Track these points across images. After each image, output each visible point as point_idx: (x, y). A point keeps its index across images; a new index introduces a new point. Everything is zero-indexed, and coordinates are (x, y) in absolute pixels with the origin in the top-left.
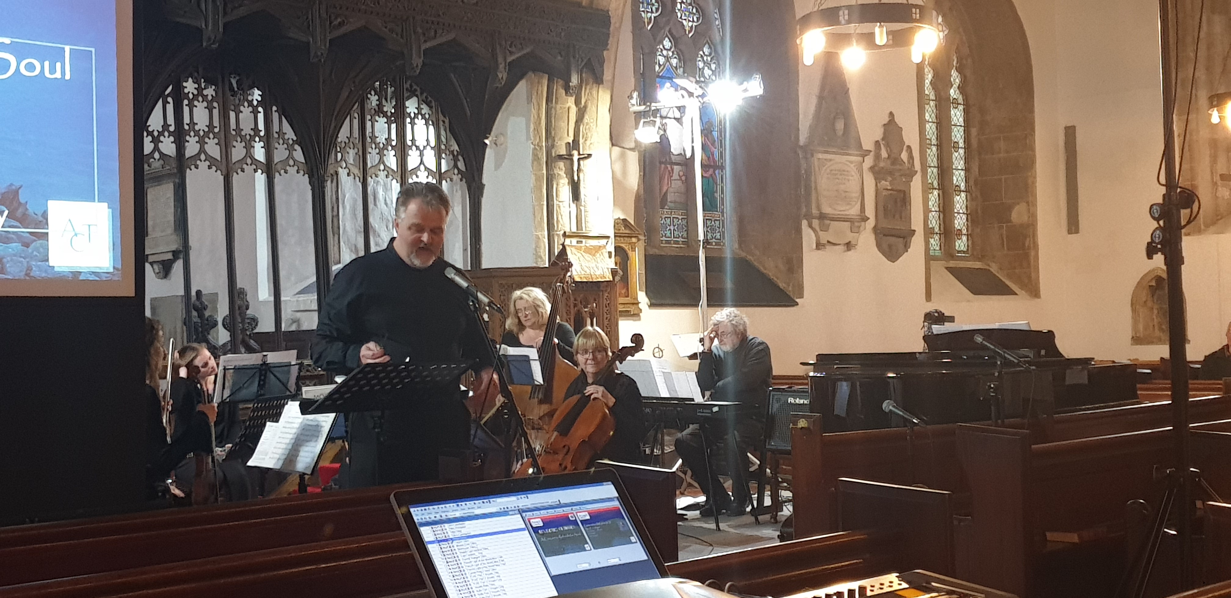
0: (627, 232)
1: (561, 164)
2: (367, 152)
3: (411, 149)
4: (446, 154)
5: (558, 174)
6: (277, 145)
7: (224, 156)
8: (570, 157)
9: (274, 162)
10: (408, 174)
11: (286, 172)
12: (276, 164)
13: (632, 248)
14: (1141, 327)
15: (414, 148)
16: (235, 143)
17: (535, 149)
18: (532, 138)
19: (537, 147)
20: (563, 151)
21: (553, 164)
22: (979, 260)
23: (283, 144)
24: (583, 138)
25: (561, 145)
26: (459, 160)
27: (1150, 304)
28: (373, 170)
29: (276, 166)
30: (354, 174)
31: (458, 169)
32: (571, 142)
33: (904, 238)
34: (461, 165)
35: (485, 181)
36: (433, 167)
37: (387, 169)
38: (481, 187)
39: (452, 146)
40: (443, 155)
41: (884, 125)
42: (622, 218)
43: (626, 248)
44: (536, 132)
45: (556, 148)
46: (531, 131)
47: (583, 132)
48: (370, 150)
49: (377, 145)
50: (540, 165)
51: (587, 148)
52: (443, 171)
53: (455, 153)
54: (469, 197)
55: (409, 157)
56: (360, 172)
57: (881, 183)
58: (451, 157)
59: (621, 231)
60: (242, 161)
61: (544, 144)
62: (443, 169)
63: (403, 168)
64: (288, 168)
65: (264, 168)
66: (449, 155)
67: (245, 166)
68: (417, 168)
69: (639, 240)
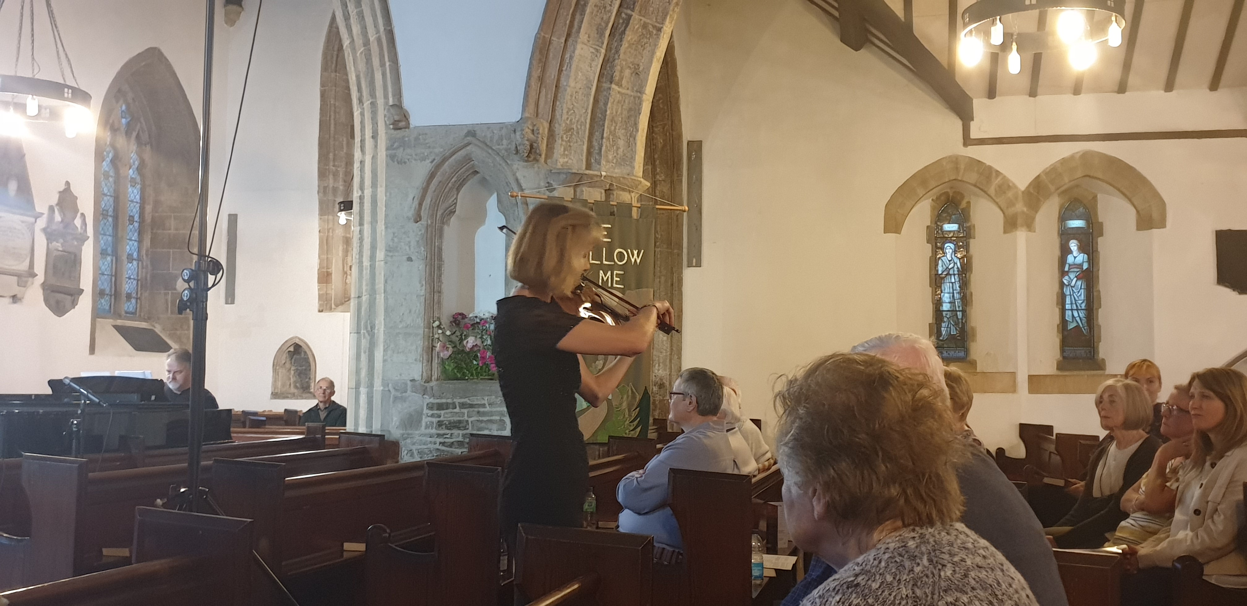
14: (279, 384)
22: (145, 320)
27: (288, 365)
33: (71, 295)
41: (60, 192)
57: (53, 244)
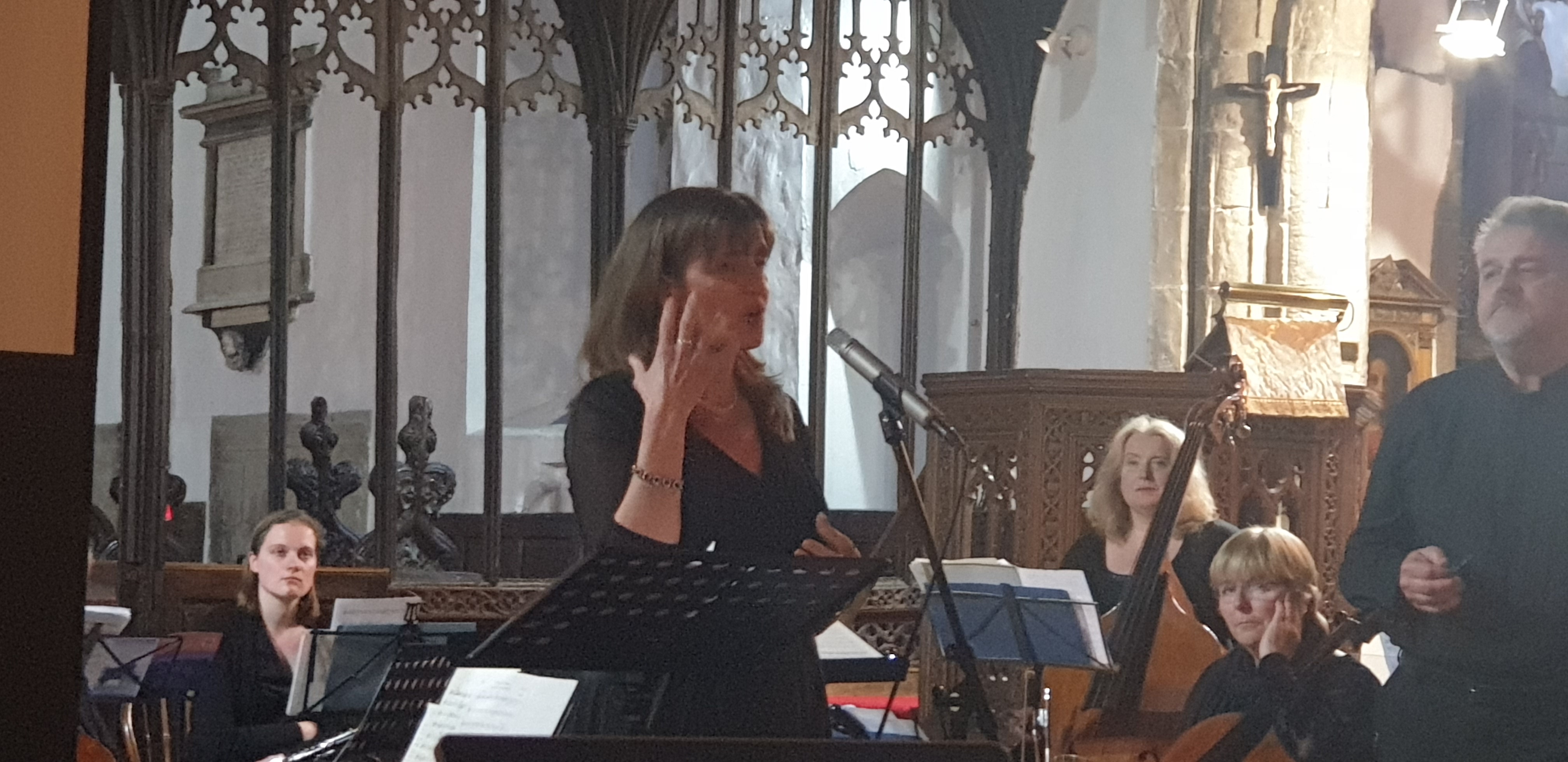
0: (1411, 295)
1: (1235, 109)
2: (735, 63)
3: (847, 56)
4: (938, 76)
5: (1226, 136)
6: (513, 39)
7: (383, 62)
8: (1261, 91)
9: (504, 81)
10: (836, 123)
11: (532, 107)
12: (507, 88)
13: (1421, 339)
15: (856, 57)
16: (411, 31)
17: (1166, 67)
18: (1162, 40)
19: (1171, 62)
20: (1241, 76)
21: (1213, 110)
23: (528, 38)
24: (1295, 44)
25: (1238, 57)
26: (971, 92)
28: (747, 109)
29: (509, 92)
30: (700, 118)
31: (967, 113)
32: (1263, 50)
34: (976, 104)
35: (1033, 147)
36: (902, 106)
37: (783, 107)
38: (1025, 162)
39: (953, 53)
40: (931, 78)
42: (1397, 256)
43: (1404, 337)
44: (1173, 23)
45: (1223, 68)
46: (1160, 20)
47: (1296, 24)
48: (745, 58)
49: (762, 46)
50: (1179, 109)
51: (1307, 69)
52: (926, 119)
53: (961, 72)
54: (993, 188)
55: (842, 80)
56: (715, 113)
58: (950, 80)
59: (1391, 294)
60: (428, 76)
61: (1191, 55)
62: (928, 116)
63: (825, 107)
64: (538, 96)
65: (479, 95)
66: (945, 77)
67: (432, 89)
68: (862, 109)
69: (1441, 319)
